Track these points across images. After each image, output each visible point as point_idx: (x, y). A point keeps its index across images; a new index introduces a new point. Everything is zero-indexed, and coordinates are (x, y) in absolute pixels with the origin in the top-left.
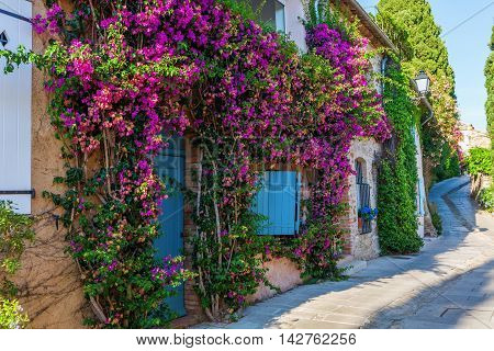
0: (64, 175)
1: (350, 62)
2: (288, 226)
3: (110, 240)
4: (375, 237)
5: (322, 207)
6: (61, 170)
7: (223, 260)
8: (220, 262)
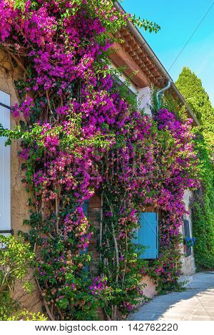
0: (28, 218)
1: (183, 135)
2: (152, 252)
3: (65, 266)
4: (193, 259)
5: (167, 238)
6: (27, 214)
7: (119, 279)
8: (117, 280)
